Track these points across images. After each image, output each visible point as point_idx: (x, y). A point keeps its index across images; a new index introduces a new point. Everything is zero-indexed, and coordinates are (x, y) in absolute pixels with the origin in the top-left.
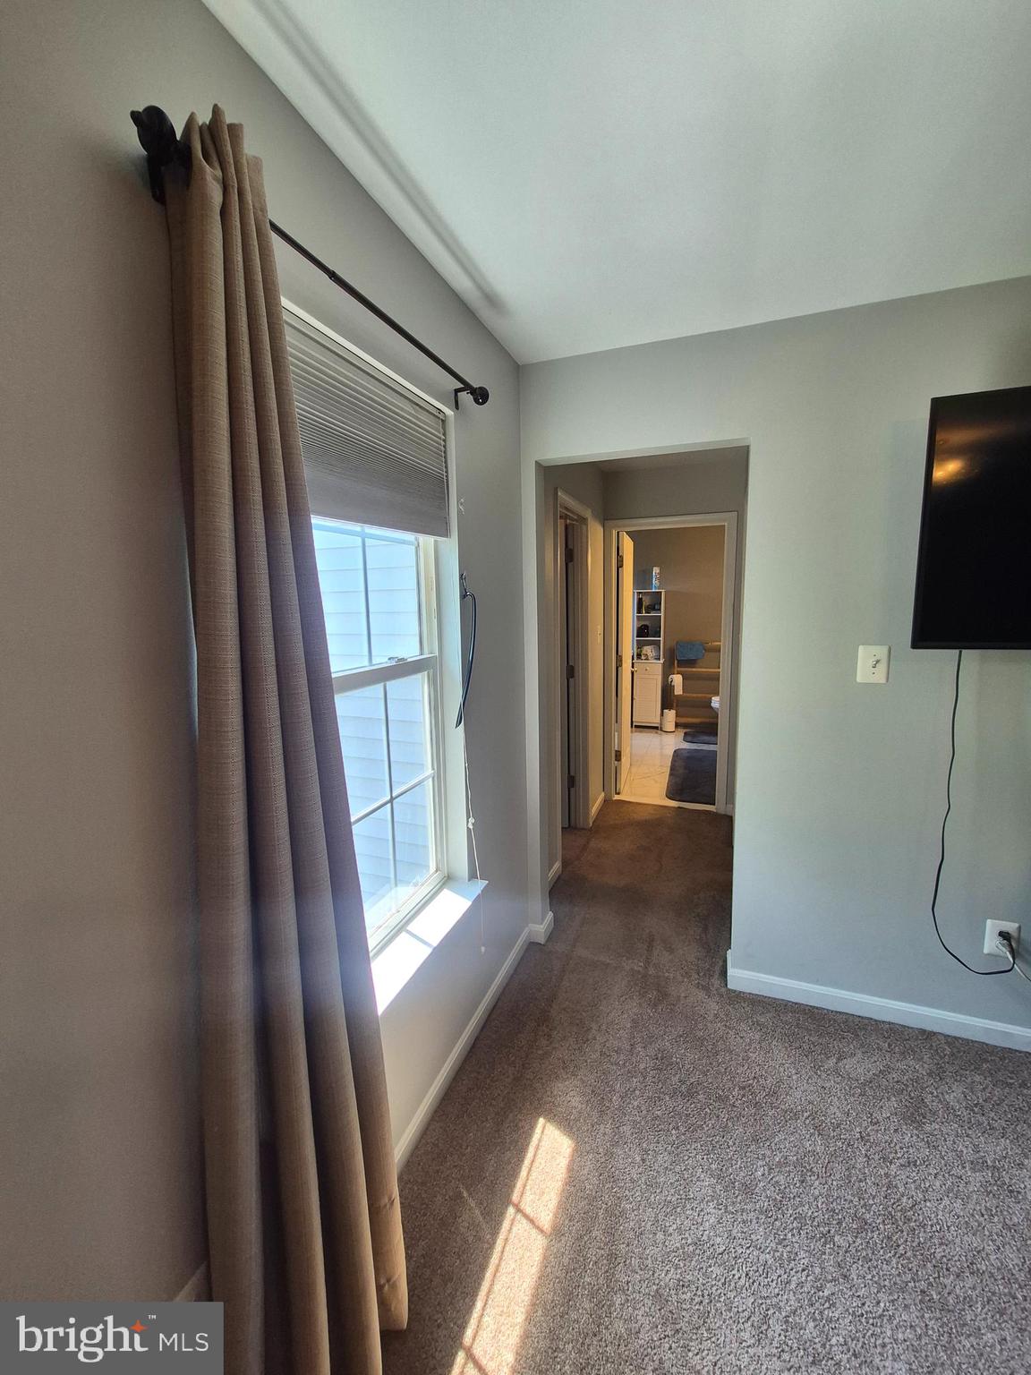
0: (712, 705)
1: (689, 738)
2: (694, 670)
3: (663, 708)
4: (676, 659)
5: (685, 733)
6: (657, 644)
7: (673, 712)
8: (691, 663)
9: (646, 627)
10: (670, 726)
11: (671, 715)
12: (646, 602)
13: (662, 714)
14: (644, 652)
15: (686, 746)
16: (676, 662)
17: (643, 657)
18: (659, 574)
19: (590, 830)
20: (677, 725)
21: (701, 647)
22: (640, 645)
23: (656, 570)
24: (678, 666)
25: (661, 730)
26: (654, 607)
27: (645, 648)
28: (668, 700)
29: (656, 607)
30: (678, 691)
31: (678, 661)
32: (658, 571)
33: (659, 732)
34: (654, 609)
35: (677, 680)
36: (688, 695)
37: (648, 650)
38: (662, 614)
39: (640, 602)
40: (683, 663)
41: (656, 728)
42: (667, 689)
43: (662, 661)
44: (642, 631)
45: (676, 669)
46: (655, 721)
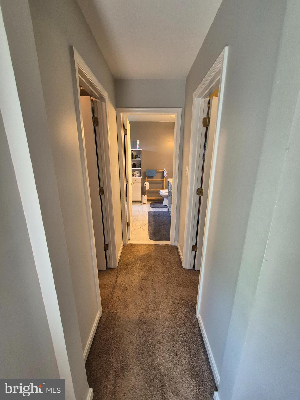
0: (160, 193)
1: (152, 206)
2: (153, 180)
3: (142, 195)
4: (146, 176)
5: (151, 204)
6: (139, 170)
7: (146, 196)
8: (151, 177)
9: (135, 164)
10: (145, 201)
11: (145, 197)
12: (135, 154)
13: (142, 197)
14: (134, 174)
15: (152, 209)
16: (146, 177)
17: (134, 176)
18: (140, 143)
19: (117, 269)
20: (148, 200)
21: (155, 172)
22: (133, 171)
23: (138, 142)
24: (147, 179)
25: (142, 203)
26: (138, 156)
27: (135, 172)
28: (144, 192)
29: (139, 156)
30: (148, 188)
31: (147, 177)
32: (139, 142)
33: (141, 204)
34: (138, 157)
35: (147, 184)
36: (151, 189)
37: (136, 173)
38: (141, 159)
39: (132, 154)
40: (149, 178)
41: (140, 202)
42: (143, 188)
43: (141, 177)
44: (134, 166)
45: (147, 180)
46: (140, 199)
